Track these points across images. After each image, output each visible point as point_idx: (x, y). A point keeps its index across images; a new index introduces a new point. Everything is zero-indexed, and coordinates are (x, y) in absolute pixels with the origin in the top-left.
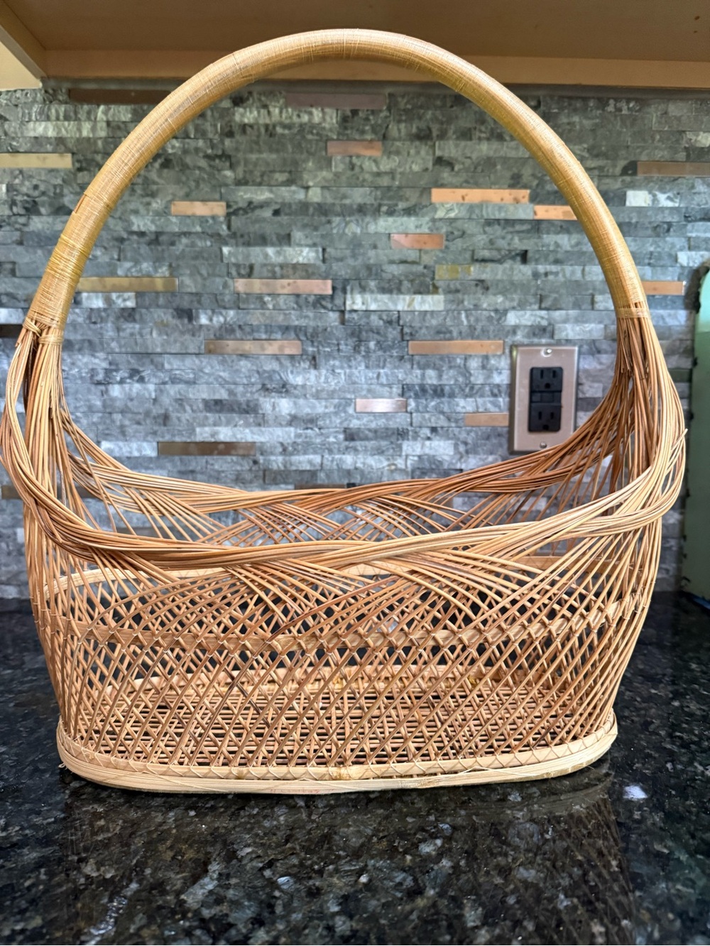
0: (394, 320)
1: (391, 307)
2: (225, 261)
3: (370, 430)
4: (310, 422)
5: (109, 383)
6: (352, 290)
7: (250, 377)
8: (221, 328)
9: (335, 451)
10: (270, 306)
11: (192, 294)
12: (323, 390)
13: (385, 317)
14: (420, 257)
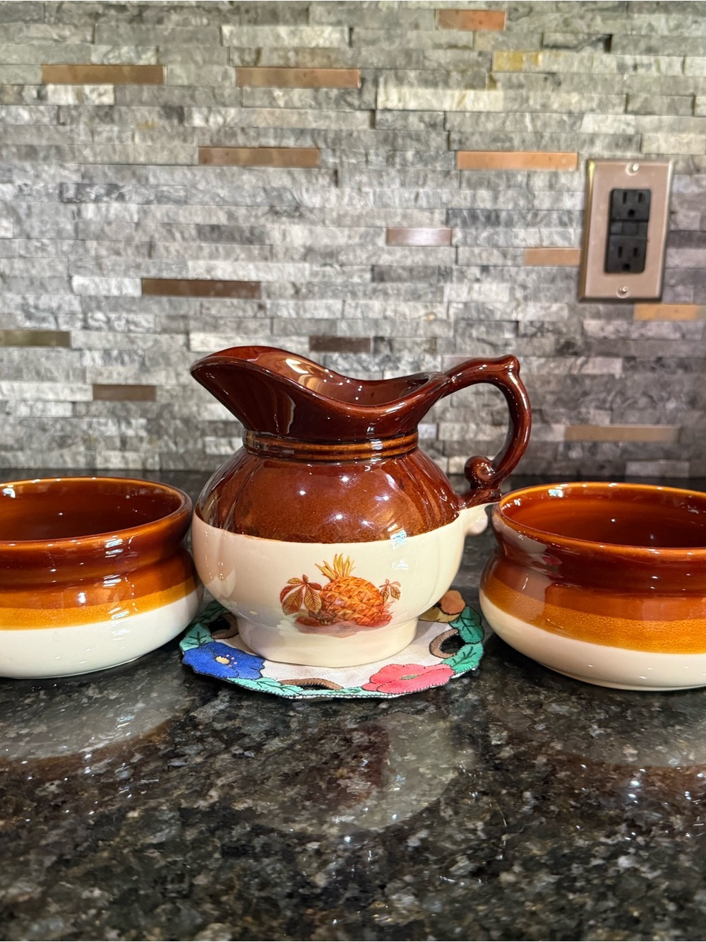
0: (438, 123)
1: (436, 105)
2: (226, 44)
3: (404, 268)
4: (330, 256)
5: (81, 202)
6: (386, 83)
7: (254, 196)
8: (219, 131)
9: (360, 294)
10: (281, 103)
11: (183, 86)
12: (346, 215)
13: (427, 119)
14: (474, 41)
